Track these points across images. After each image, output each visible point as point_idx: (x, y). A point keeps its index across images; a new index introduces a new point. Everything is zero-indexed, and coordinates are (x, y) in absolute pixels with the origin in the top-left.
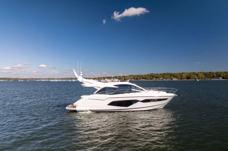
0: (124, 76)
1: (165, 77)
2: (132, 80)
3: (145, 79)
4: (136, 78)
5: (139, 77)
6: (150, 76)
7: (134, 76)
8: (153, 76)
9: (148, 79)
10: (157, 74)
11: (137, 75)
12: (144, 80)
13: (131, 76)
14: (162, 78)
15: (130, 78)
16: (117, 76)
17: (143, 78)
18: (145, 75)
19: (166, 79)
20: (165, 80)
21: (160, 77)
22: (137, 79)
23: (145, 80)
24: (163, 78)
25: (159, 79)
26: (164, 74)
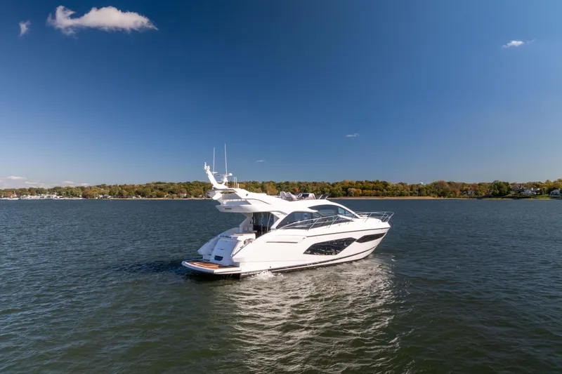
0: (82, 188)
1: (193, 192)
2: (106, 197)
3: (142, 196)
4: (117, 193)
5: (126, 190)
6: (155, 188)
7: (110, 187)
8: (161, 189)
9: (151, 197)
10: (172, 184)
11: (120, 186)
12: (140, 198)
13: (104, 186)
14: (185, 195)
15: (100, 194)
16: (60, 188)
17: (138, 193)
18: (140, 186)
19: (195, 197)
20: (193, 198)
21: (182, 192)
22: (121, 195)
23: (144, 198)
24: (189, 194)
25: (179, 197)
26: (188, 184)
